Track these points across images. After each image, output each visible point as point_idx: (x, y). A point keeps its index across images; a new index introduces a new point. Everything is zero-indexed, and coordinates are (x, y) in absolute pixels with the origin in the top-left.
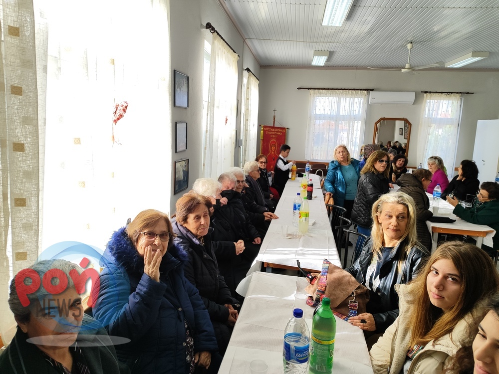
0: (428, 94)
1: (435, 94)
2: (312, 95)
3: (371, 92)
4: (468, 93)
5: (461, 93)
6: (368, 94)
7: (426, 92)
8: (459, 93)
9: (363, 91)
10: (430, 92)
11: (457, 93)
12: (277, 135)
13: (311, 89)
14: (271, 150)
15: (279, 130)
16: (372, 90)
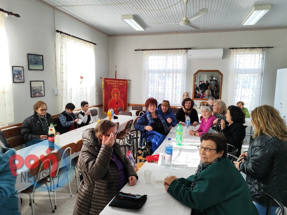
0: (235, 50)
1: (240, 49)
2: (145, 54)
3: (189, 50)
4: (268, 47)
5: (262, 48)
6: (187, 52)
7: (233, 48)
8: (261, 48)
9: (183, 50)
10: (236, 48)
11: (259, 48)
12: (119, 85)
13: (144, 50)
14: (114, 96)
15: (121, 81)
16: (190, 49)
